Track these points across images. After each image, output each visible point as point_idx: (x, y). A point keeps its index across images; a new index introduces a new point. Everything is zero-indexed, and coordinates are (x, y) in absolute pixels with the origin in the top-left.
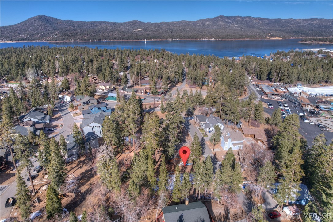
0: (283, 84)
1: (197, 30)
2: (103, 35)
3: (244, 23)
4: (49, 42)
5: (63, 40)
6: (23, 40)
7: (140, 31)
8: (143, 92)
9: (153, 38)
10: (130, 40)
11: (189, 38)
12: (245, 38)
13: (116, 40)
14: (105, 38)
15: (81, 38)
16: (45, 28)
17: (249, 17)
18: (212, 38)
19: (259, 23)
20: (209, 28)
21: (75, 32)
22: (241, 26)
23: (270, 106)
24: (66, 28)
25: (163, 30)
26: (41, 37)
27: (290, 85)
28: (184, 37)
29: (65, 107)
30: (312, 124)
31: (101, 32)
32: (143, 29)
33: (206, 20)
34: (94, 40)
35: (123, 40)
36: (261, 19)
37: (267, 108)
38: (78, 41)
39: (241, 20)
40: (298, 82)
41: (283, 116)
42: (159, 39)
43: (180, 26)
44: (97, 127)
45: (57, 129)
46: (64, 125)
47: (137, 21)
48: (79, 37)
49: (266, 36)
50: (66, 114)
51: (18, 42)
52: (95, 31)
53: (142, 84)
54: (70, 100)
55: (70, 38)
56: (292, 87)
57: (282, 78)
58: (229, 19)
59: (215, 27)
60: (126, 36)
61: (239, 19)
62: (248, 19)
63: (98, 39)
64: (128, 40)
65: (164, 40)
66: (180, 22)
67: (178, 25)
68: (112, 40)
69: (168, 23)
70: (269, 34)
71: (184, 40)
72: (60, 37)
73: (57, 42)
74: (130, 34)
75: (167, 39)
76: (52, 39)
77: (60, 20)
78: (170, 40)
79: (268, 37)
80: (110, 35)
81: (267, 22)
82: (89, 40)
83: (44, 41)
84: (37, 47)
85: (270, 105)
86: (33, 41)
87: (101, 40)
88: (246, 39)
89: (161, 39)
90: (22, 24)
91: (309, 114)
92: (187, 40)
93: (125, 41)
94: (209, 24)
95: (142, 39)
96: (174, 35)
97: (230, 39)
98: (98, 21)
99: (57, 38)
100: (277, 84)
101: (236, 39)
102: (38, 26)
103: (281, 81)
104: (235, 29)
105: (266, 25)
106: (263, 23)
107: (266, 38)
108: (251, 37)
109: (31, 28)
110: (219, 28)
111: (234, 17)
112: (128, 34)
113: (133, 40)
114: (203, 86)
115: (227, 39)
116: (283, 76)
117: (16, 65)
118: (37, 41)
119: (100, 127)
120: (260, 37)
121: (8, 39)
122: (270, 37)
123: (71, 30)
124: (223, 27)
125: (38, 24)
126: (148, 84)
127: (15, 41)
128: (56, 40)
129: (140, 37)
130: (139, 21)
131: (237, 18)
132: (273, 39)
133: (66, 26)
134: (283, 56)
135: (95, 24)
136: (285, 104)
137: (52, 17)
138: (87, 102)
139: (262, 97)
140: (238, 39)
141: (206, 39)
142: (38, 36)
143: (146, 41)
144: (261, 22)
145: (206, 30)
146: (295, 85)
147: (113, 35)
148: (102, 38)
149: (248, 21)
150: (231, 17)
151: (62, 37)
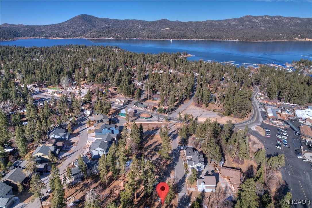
0: (292, 104)
1: (222, 30)
2: (134, 33)
3: (272, 23)
4: (87, 38)
5: (99, 37)
6: (67, 36)
7: (167, 30)
8: (151, 109)
9: (179, 37)
10: (158, 39)
11: (213, 38)
12: (270, 39)
13: (145, 39)
14: (135, 36)
15: (114, 36)
16: (85, 26)
17: (279, 17)
18: (236, 39)
19: (289, 22)
20: (235, 28)
21: (110, 30)
22: (268, 26)
23: (267, 134)
24: (103, 25)
25: (190, 29)
26: (82, 34)
27: (300, 106)
28: (208, 37)
29: (84, 121)
30: (305, 161)
31: (133, 30)
32: (170, 28)
33: (232, 20)
34: (125, 38)
35: (151, 39)
36: (291, 19)
37: (264, 136)
38: (112, 38)
39: (270, 20)
40: (309, 104)
41: (277, 147)
42: (184, 39)
43: (206, 26)
44: (102, 151)
45: (73, 146)
46: (79, 142)
47: (166, 20)
48: (113, 35)
49: (295, 37)
50: (84, 129)
51: (63, 38)
52: (127, 30)
53: (153, 98)
54: (89, 114)
55: (105, 36)
56: (302, 109)
57: (292, 99)
58: (256, 19)
59: (241, 27)
60: (154, 35)
61: (267, 19)
62: (277, 19)
63: (128, 37)
64: (156, 39)
65: (189, 39)
66: (206, 22)
67: (204, 25)
68: (141, 39)
69: (195, 22)
70: (299, 35)
71: (208, 40)
72: (96, 34)
73: (94, 38)
74: (158, 33)
75: (192, 39)
76: (90, 36)
77: (98, 18)
78: (195, 40)
79: (297, 39)
80: (140, 33)
81: (299, 21)
82: (121, 38)
83: (83, 37)
84: (76, 46)
85: (268, 132)
86: (75, 38)
87: (131, 38)
88: (272, 41)
89: (186, 38)
90: (68, 22)
91: (306, 147)
92: (211, 40)
93: (153, 39)
94: (235, 24)
95: (168, 39)
96: (199, 35)
97: (255, 40)
98: (131, 19)
99: (94, 35)
100: (287, 103)
101: (261, 41)
102: (80, 24)
103: (290, 102)
104: (262, 29)
105: (296, 25)
106: (294, 23)
107: (294, 40)
108: (277, 38)
109: (74, 25)
110: (245, 28)
111: (262, 17)
112: (156, 33)
113: (160, 39)
114: (210, 104)
115: (252, 40)
116: (293, 97)
117: (55, 71)
118: (78, 38)
119: (104, 151)
120: (288, 39)
121: (56, 35)
122: (299, 38)
123: (107, 28)
124: (249, 27)
125: (80, 23)
126: (159, 98)
127: (61, 37)
128: (93, 37)
129: (167, 36)
130: (168, 20)
131: (265, 18)
132: (303, 40)
133: (103, 24)
134: (306, 65)
135: (128, 23)
136: (285, 132)
137: (92, 16)
138: (101, 121)
139: (263, 122)
140: (263, 40)
141: (230, 40)
142: (79, 33)
143: (172, 40)
144: (291, 22)
145: (232, 30)
146: (305, 108)
147: (142, 33)
148: (132, 37)
149: (277, 20)
150: (259, 17)
151: (98, 34)
